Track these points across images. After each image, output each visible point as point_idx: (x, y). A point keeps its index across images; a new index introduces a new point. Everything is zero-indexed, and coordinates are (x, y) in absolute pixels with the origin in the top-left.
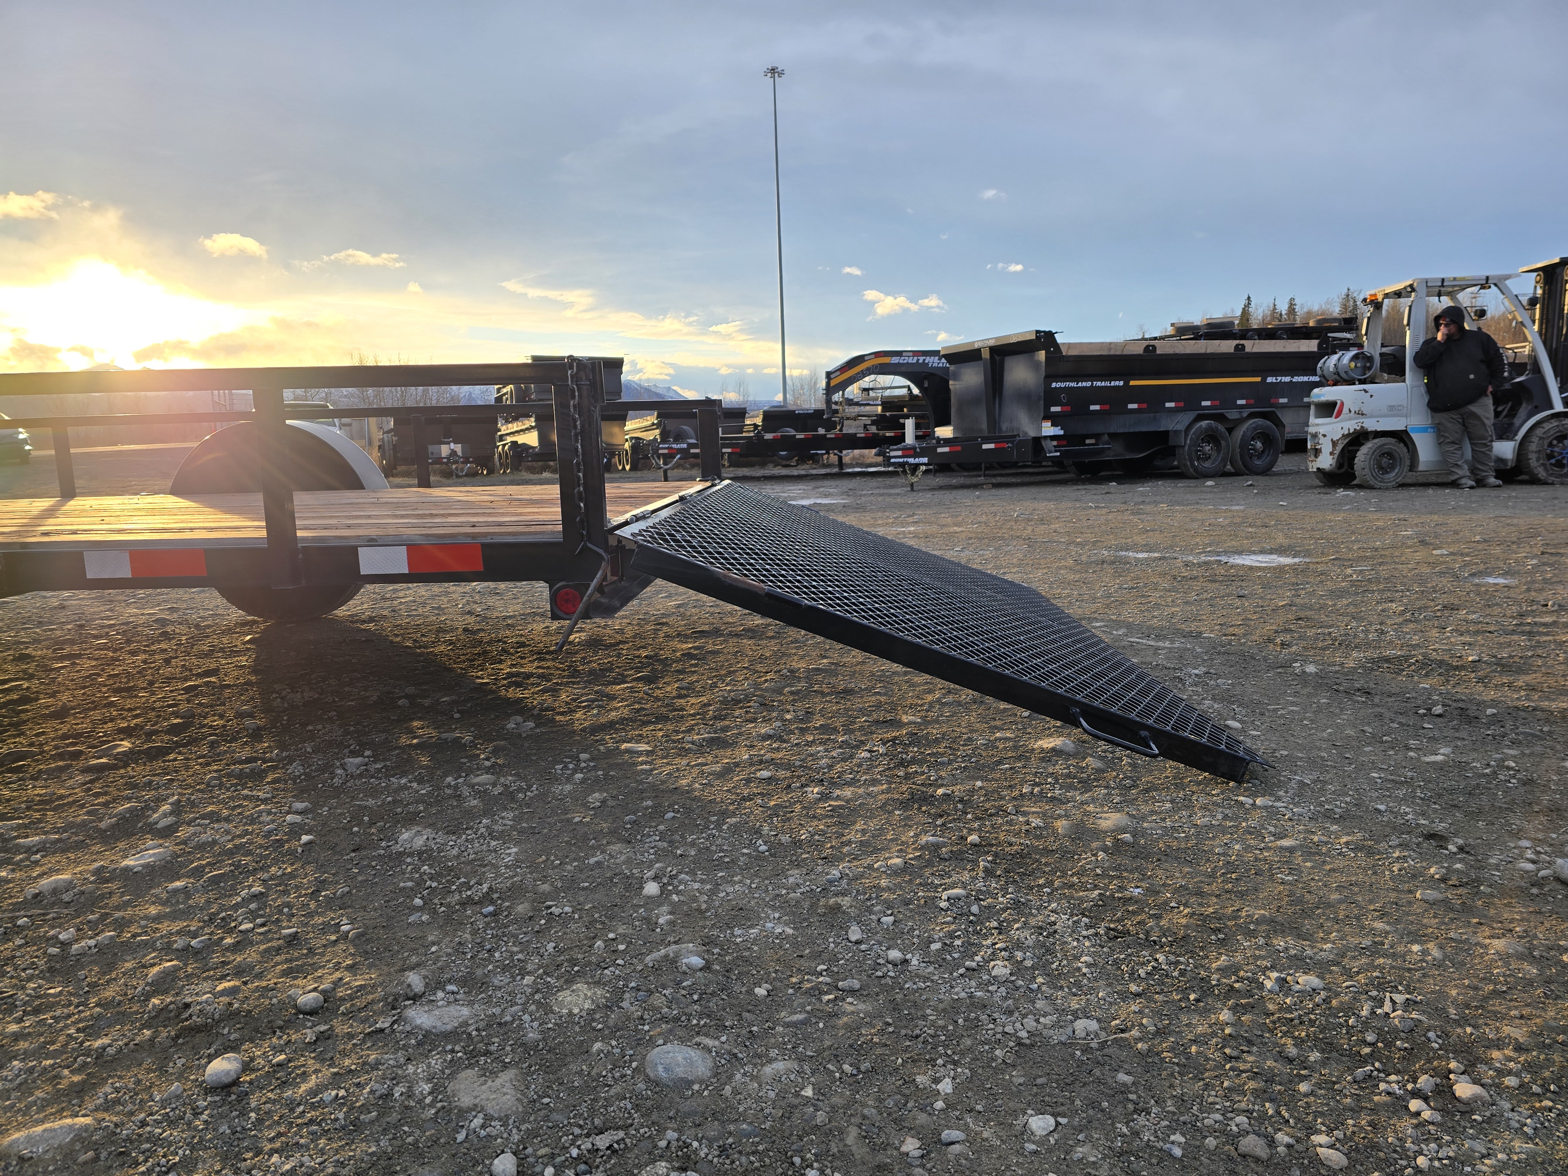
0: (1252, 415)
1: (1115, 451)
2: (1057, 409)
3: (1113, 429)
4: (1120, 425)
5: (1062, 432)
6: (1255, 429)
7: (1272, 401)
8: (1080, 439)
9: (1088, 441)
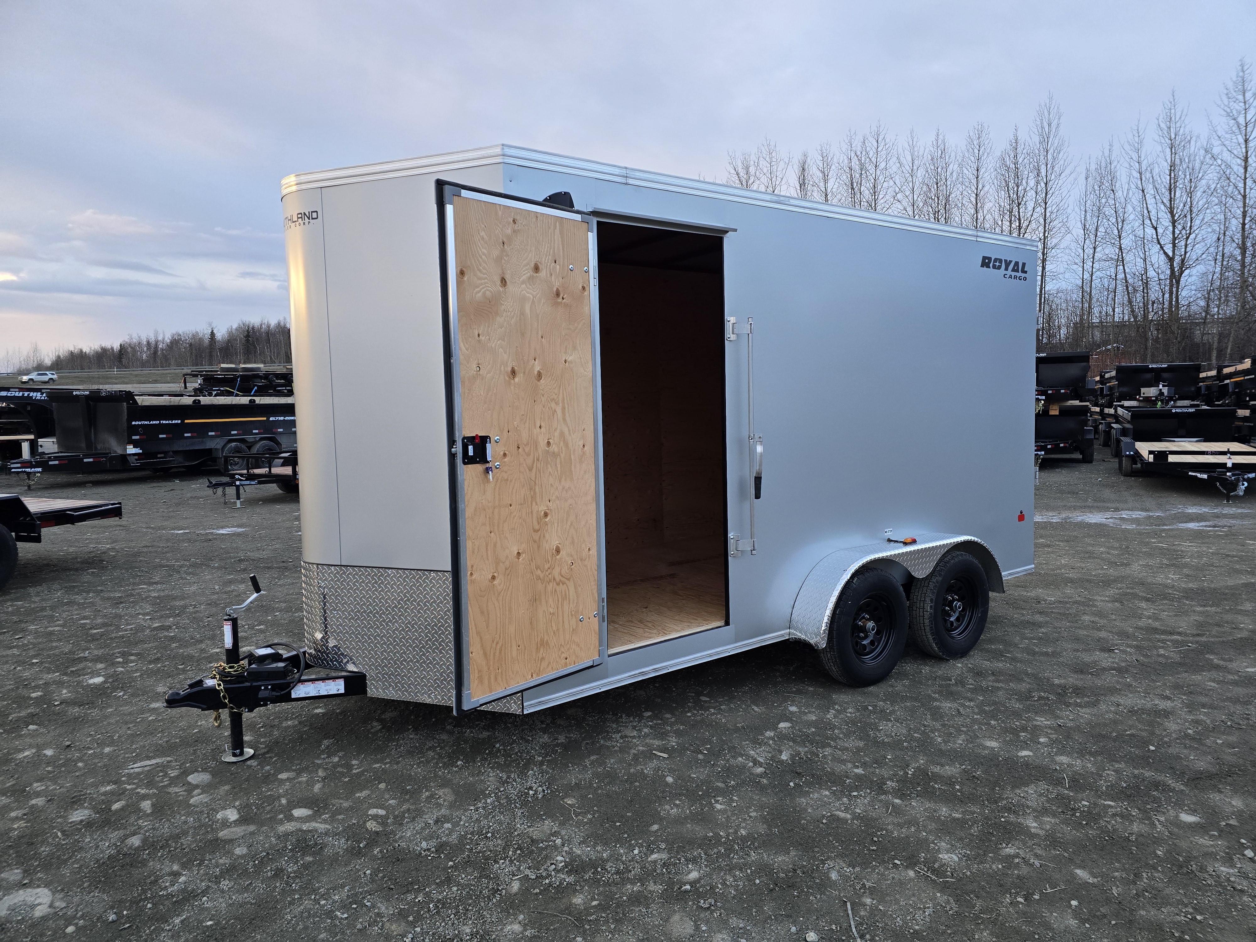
0: (262, 439)
1: (179, 461)
2: (137, 437)
3: (176, 448)
4: (180, 446)
5: (141, 451)
6: (264, 447)
7: (274, 430)
8: (154, 455)
9: (159, 456)
